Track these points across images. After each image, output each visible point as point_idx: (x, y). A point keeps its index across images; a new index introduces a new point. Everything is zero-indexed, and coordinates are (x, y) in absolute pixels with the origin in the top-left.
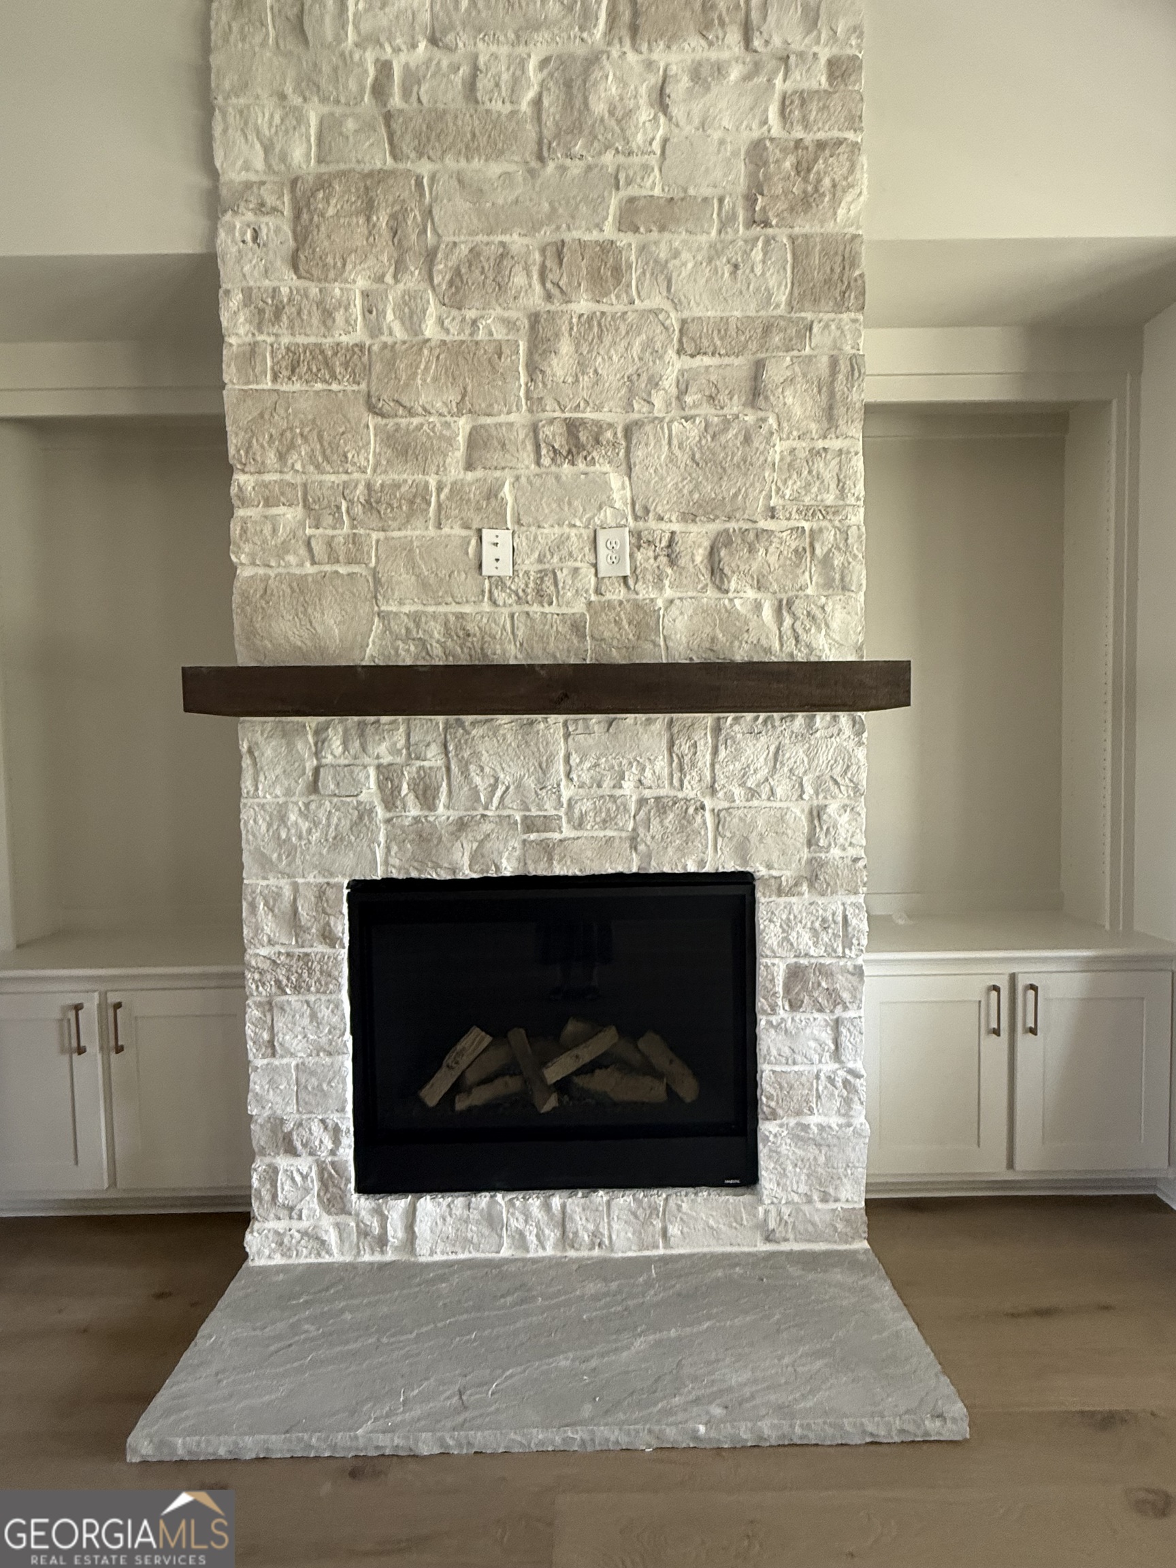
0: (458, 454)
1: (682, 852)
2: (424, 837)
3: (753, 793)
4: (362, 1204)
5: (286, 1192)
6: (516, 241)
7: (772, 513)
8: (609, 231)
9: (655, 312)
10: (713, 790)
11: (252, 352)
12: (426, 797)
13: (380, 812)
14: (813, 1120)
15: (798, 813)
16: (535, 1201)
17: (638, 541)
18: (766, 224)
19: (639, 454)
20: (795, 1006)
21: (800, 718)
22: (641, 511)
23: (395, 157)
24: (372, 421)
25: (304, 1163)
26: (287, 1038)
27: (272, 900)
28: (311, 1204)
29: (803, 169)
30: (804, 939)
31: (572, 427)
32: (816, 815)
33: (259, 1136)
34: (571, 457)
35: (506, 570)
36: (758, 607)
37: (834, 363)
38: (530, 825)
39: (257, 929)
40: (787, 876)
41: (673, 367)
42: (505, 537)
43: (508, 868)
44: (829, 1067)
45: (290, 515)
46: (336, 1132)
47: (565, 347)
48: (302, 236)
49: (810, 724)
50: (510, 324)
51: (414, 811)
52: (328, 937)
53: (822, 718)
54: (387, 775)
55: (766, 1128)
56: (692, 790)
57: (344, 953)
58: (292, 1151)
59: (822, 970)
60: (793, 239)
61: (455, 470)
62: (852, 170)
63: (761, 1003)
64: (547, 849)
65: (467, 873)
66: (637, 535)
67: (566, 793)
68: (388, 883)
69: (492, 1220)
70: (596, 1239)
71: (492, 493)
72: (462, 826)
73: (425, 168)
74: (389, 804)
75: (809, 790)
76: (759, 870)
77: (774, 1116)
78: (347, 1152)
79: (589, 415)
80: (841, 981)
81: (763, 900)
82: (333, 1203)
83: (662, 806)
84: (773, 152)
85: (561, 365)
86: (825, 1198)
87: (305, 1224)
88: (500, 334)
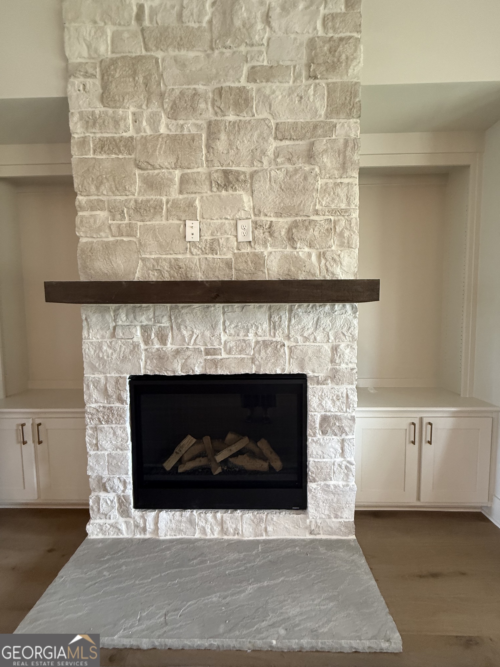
0: (177, 186)
1: (275, 364)
2: (161, 357)
3: (306, 339)
4: (136, 513)
5: (104, 507)
6: (201, 87)
7: (317, 213)
8: (243, 82)
9: (264, 120)
10: (288, 337)
11: (84, 142)
12: (163, 340)
13: (143, 346)
14: (332, 483)
15: (327, 348)
16: (209, 515)
17: (256, 225)
18: (316, 78)
19: (256, 186)
20: (324, 433)
21: (328, 306)
22: (257, 212)
23: (147, 50)
24: (137, 172)
25: (112, 496)
26: (103, 443)
27: (96, 383)
28: (115, 513)
29: (332, 51)
30: (329, 404)
31: (226, 173)
32: (335, 349)
33: (93, 483)
34: (225, 187)
35: (196, 238)
36: (309, 255)
37: (346, 142)
38: (208, 352)
39: (90, 396)
40: (322, 375)
41: (272, 145)
42: (196, 224)
43: (198, 371)
44: (339, 460)
45: (102, 215)
46: (125, 483)
47: (223, 136)
48: (105, 87)
49: (333, 309)
50: (198, 126)
51: (157, 346)
52: (120, 400)
53: (338, 306)
54: (145, 329)
55: (311, 486)
56: (279, 338)
57: (127, 407)
58: (106, 490)
59: (337, 418)
60: (328, 85)
61: (174, 194)
62: (355, 50)
63: (309, 431)
64: (215, 363)
65: (180, 373)
66: (255, 223)
67: (224, 338)
68: (146, 376)
69: (191, 522)
70: (236, 531)
71: (191, 204)
72: (177, 352)
73: (160, 55)
74: (146, 343)
75: (332, 338)
76: (310, 374)
77: (314, 481)
78: (130, 492)
79: (234, 168)
80: (345, 423)
81: (311, 386)
82: (124, 513)
83: (266, 344)
84: (319, 43)
85: (221, 145)
86: (336, 517)
87: (112, 521)
88: (194, 131)
